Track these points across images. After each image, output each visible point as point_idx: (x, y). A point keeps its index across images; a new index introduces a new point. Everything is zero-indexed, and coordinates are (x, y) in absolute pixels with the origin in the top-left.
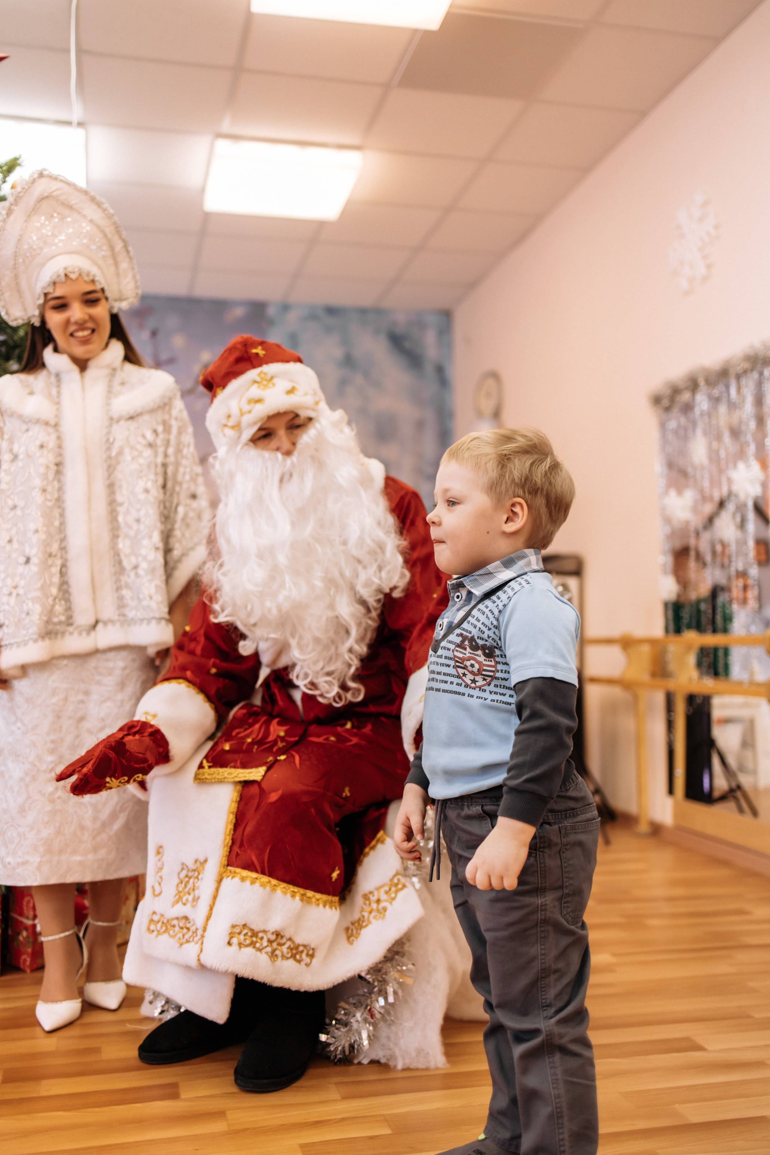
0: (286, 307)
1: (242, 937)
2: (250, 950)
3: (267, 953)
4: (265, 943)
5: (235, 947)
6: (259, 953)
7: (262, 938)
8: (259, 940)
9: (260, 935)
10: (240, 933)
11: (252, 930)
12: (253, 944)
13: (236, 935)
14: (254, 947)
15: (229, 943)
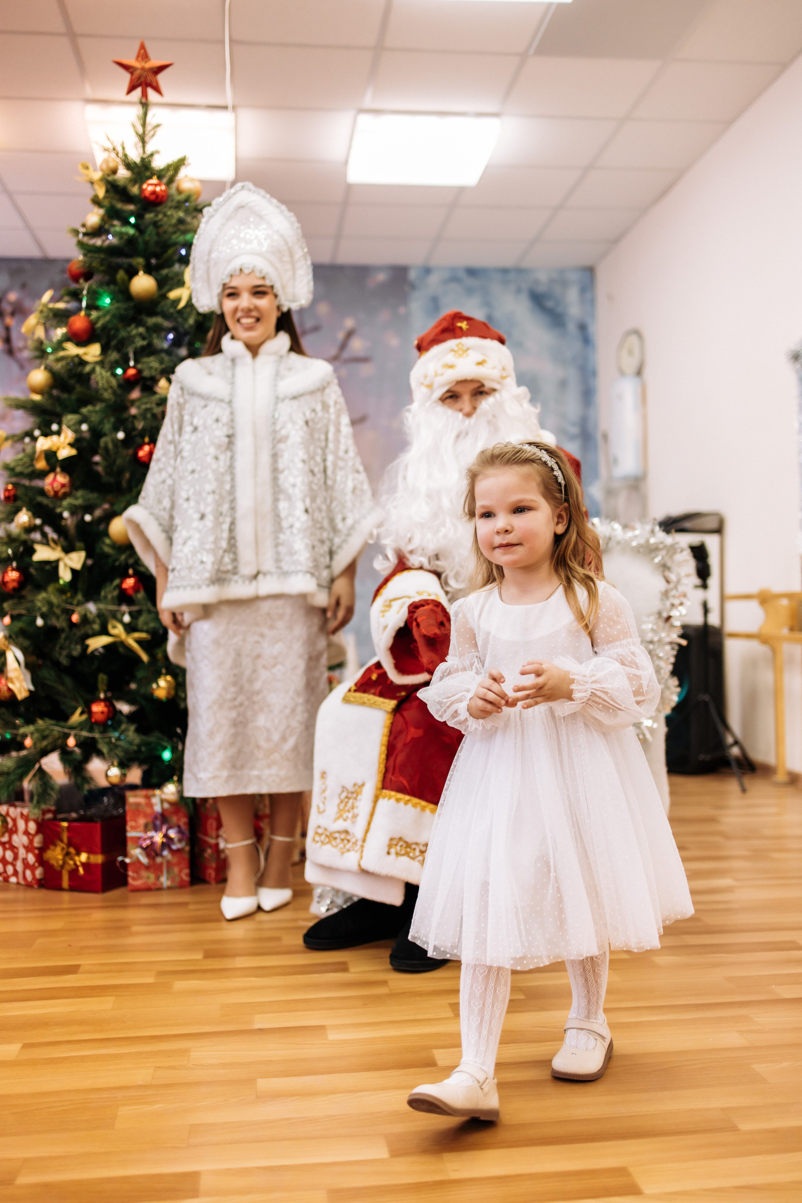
0: (427, 271)
1: (398, 848)
2: (405, 859)
3: (419, 861)
4: (417, 853)
5: (393, 856)
6: (412, 861)
7: (414, 849)
8: (412, 851)
9: (414, 846)
10: (396, 845)
11: (406, 842)
12: (407, 854)
13: (394, 846)
14: (409, 856)
15: (388, 853)
